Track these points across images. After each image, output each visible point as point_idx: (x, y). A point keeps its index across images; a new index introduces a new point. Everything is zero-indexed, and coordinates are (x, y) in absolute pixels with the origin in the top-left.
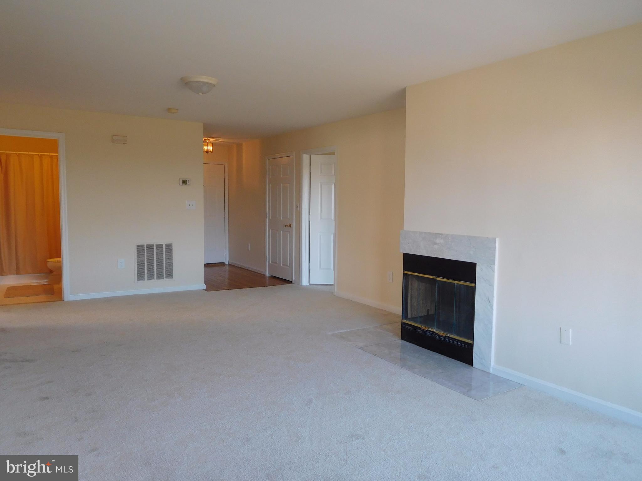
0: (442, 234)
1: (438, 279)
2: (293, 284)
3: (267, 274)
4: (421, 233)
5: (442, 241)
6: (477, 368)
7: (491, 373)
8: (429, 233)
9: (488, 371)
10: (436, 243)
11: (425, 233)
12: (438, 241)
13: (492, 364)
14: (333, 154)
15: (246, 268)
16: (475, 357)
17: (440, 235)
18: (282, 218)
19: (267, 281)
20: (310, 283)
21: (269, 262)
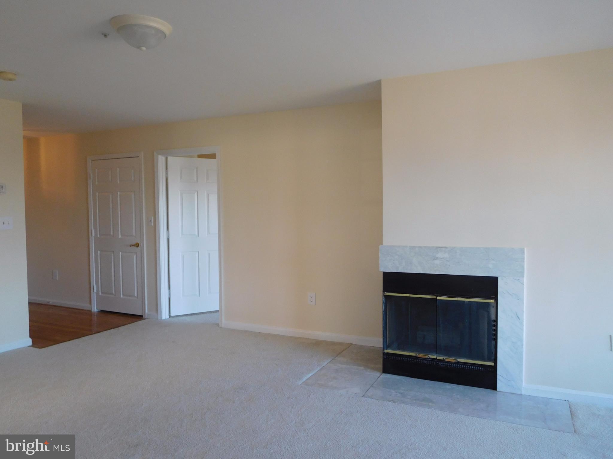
0: (446, 248)
1: (438, 298)
2: (145, 319)
3: (95, 309)
4: (413, 248)
5: (446, 255)
6: (503, 391)
7: (523, 394)
8: (425, 247)
9: (519, 392)
10: (437, 258)
11: (420, 247)
12: (439, 255)
13: (524, 384)
14: (213, 156)
15: (52, 304)
16: (499, 380)
17: (444, 249)
18: (121, 235)
19: (95, 318)
20: (172, 315)
21: (97, 293)
